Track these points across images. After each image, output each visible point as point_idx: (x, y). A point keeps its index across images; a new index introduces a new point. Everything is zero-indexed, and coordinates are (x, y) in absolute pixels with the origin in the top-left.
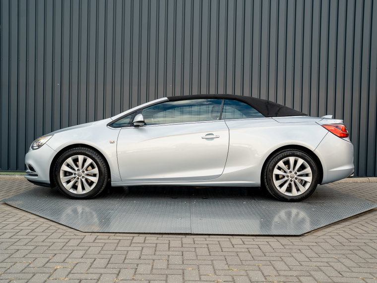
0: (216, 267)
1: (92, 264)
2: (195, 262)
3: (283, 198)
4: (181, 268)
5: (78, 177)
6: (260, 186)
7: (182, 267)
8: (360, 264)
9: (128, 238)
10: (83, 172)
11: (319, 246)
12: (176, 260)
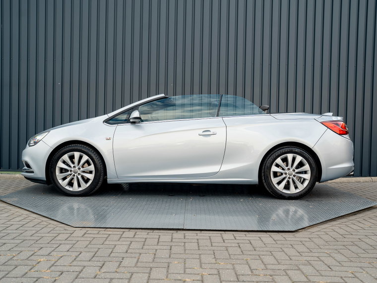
0: (203, 261)
1: (77, 257)
2: (182, 256)
3: (281, 195)
4: (166, 261)
5: (73, 174)
6: (257, 183)
7: (168, 260)
8: (352, 259)
9: (118, 233)
10: (79, 169)
11: (312, 241)
12: (163, 254)
